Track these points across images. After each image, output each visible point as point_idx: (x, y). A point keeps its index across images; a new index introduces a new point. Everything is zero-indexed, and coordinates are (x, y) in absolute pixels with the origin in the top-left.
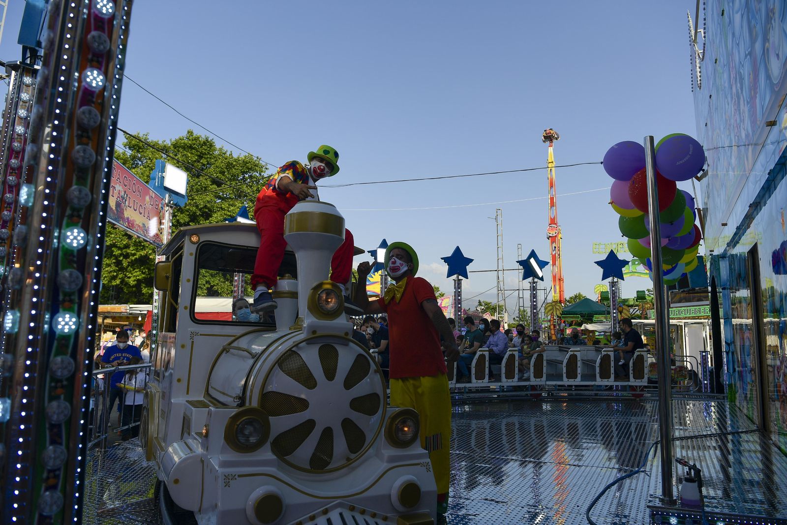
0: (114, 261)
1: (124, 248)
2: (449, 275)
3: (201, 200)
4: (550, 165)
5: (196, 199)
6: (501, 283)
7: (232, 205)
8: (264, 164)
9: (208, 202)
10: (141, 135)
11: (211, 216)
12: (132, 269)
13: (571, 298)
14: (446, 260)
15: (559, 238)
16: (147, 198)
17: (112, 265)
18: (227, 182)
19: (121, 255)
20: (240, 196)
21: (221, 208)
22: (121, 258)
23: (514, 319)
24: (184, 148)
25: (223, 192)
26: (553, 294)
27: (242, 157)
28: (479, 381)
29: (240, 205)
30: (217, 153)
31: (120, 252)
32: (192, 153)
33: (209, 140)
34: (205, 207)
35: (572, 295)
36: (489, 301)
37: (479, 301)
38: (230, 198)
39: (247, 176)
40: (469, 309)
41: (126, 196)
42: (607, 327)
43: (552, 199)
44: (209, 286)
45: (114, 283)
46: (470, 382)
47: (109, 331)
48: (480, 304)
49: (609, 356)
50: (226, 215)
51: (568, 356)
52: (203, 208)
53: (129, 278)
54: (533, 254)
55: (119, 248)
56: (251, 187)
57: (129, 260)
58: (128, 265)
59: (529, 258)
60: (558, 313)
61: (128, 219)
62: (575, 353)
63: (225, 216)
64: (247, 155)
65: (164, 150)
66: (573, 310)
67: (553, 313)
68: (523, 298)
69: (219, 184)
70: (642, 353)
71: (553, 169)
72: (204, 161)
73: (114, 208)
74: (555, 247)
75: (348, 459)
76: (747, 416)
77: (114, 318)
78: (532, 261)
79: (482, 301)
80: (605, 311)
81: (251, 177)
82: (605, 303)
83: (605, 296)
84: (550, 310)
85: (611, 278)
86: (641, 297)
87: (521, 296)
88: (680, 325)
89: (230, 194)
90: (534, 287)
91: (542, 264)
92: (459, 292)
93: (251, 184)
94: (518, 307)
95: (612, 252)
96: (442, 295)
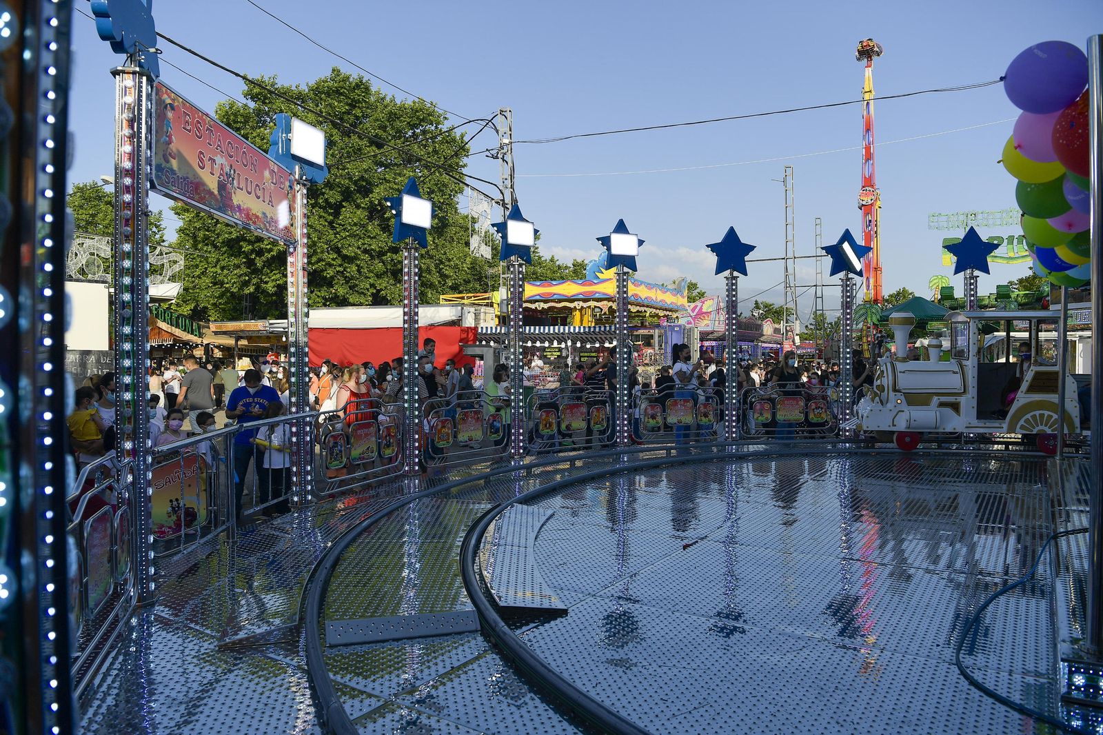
0: (244, 260)
1: (255, 242)
2: (719, 270)
3: (356, 169)
4: (867, 96)
5: (348, 169)
6: (791, 278)
7: (400, 175)
8: (441, 112)
9: (366, 171)
10: (266, 79)
11: (372, 192)
12: (269, 271)
13: (891, 296)
14: (714, 248)
15: (877, 207)
16: (267, 174)
17: (242, 266)
18: (390, 141)
19: (253, 251)
20: (409, 161)
21: (385, 179)
22: (253, 256)
23: (807, 326)
24: (328, 94)
25: (387, 156)
26: (865, 291)
27: (409, 102)
29: (411, 174)
30: (372, 99)
31: (250, 247)
32: (340, 102)
33: (364, 81)
34: (362, 178)
35: (894, 291)
36: (769, 301)
37: (756, 301)
38: (396, 164)
39: (419, 131)
40: (742, 315)
41: (232, 172)
43: (868, 149)
44: (375, 291)
45: (247, 291)
47: (246, 356)
48: (757, 306)
50: (392, 188)
52: (358, 180)
53: (266, 283)
54: (847, 236)
55: (250, 242)
56: (425, 146)
57: (264, 258)
58: (264, 266)
59: (841, 241)
60: (874, 318)
61: (239, 207)
63: (390, 191)
64: (417, 100)
65: (300, 98)
67: (866, 318)
68: (822, 297)
69: (379, 146)
71: (872, 102)
72: (358, 112)
73: (216, 192)
74: (870, 221)
77: (249, 339)
78: (846, 246)
79: (760, 302)
81: (424, 132)
82: (947, 303)
83: (947, 294)
84: (863, 315)
85: (968, 271)
86: (1003, 294)
87: (819, 294)
88: (1072, 341)
89: (395, 158)
90: (847, 286)
91: (861, 252)
92: (734, 296)
93: (424, 142)
94: (814, 310)
95: (972, 229)
96: (702, 295)
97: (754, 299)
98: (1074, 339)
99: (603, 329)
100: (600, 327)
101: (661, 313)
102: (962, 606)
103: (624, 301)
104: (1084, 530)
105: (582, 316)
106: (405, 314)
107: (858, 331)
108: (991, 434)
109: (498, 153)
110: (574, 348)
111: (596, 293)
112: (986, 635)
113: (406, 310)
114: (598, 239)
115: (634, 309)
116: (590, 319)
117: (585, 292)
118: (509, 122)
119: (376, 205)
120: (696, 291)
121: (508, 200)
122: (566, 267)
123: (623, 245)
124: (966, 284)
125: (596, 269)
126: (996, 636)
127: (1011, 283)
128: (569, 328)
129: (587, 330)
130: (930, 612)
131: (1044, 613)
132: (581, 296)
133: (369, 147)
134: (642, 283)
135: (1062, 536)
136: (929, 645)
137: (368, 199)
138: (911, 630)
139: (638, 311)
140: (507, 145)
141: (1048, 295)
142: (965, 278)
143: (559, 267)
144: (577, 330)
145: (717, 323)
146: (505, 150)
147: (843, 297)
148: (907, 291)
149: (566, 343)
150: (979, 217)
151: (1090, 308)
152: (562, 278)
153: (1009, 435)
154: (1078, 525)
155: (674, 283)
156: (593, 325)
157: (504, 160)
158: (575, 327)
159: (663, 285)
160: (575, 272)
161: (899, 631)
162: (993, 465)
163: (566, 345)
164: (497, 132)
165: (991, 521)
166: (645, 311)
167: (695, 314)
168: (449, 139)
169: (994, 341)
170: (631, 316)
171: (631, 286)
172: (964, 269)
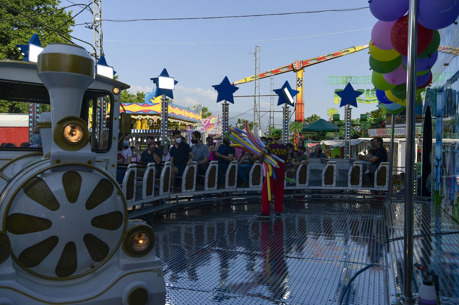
2: (219, 100)
6: (257, 106)
7: (29, 33)
13: (308, 118)
14: (216, 87)
18: (22, 11)
20: (35, 26)
21: (19, 35)
23: (265, 133)
25: (20, 21)
28: (255, 186)
29: (37, 33)
35: (310, 116)
36: (246, 119)
37: (239, 119)
38: (26, 27)
39: (41, 7)
40: (231, 125)
42: (340, 143)
44: (11, 104)
46: (248, 187)
48: (239, 122)
49: (359, 167)
50: (23, 41)
51: (326, 167)
54: (287, 85)
59: (284, 87)
60: (300, 130)
62: (332, 165)
63: (22, 43)
66: (312, 128)
67: (296, 130)
68: (273, 118)
69: (15, 14)
70: (385, 166)
75: (93, 267)
76: (452, 217)
78: (286, 90)
79: (241, 119)
80: (336, 129)
81: (45, 8)
82: (336, 123)
83: (336, 118)
84: (294, 128)
85: (347, 105)
86: (363, 118)
87: (272, 116)
88: (396, 143)
89: (26, 23)
90: (286, 111)
91: (294, 93)
92: (227, 114)
93: (45, 15)
94: (269, 124)
95: (349, 84)
96: (209, 114)
97: (238, 118)
98: (397, 142)
99: (154, 131)
100: (152, 131)
101: (187, 124)
102: (342, 279)
103: (166, 116)
104: (401, 238)
105: (142, 124)
106: (30, 117)
107: (291, 136)
108: (357, 190)
109: (92, 26)
110: (137, 142)
111: (150, 111)
112: (354, 294)
113: (31, 115)
114: (151, 79)
115: (172, 121)
116: (147, 125)
117: (144, 110)
118: (100, 7)
119: (12, 51)
120: (206, 112)
121: (99, 54)
122: (133, 96)
123: (165, 83)
124: (345, 112)
125: (151, 97)
126: (359, 294)
127: (368, 113)
128: (134, 131)
129: (144, 132)
130: (326, 283)
131: (383, 281)
132: (141, 112)
133: (7, 13)
134: (177, 106)
135: (391, 241)
136: (325, 301)
137: (7, 47)
138: (316, 293)
139: (174, 122)
140: (98, 21)
141: (385, 120)
142: (345, 109)
143: (129, 96)
144: (139, 132)
145: (217, 130)
146: (97, 24)
147: (284, 117)
148: (317, 116)
149: (132, 139)
150: (353, 79)
151: (405, 127)
152: (131, 102)
153: (365, 191)
154: (399, 236)
155: (195, 107)
156: (148, 129)
157: (96, 30)
158: (137, 130)
159: (188, 108)
160: (138, 98)
161: (310, 294)
162: (358, 205)
163: (132, 140)
164: (92, 13)
165: (356, 234)
166: (178, 122)
167: (206, 124)
168: (61, 14)
169: (359, 142)
170: (169, 124)
171: (170, 107)
172: (345, 105)
